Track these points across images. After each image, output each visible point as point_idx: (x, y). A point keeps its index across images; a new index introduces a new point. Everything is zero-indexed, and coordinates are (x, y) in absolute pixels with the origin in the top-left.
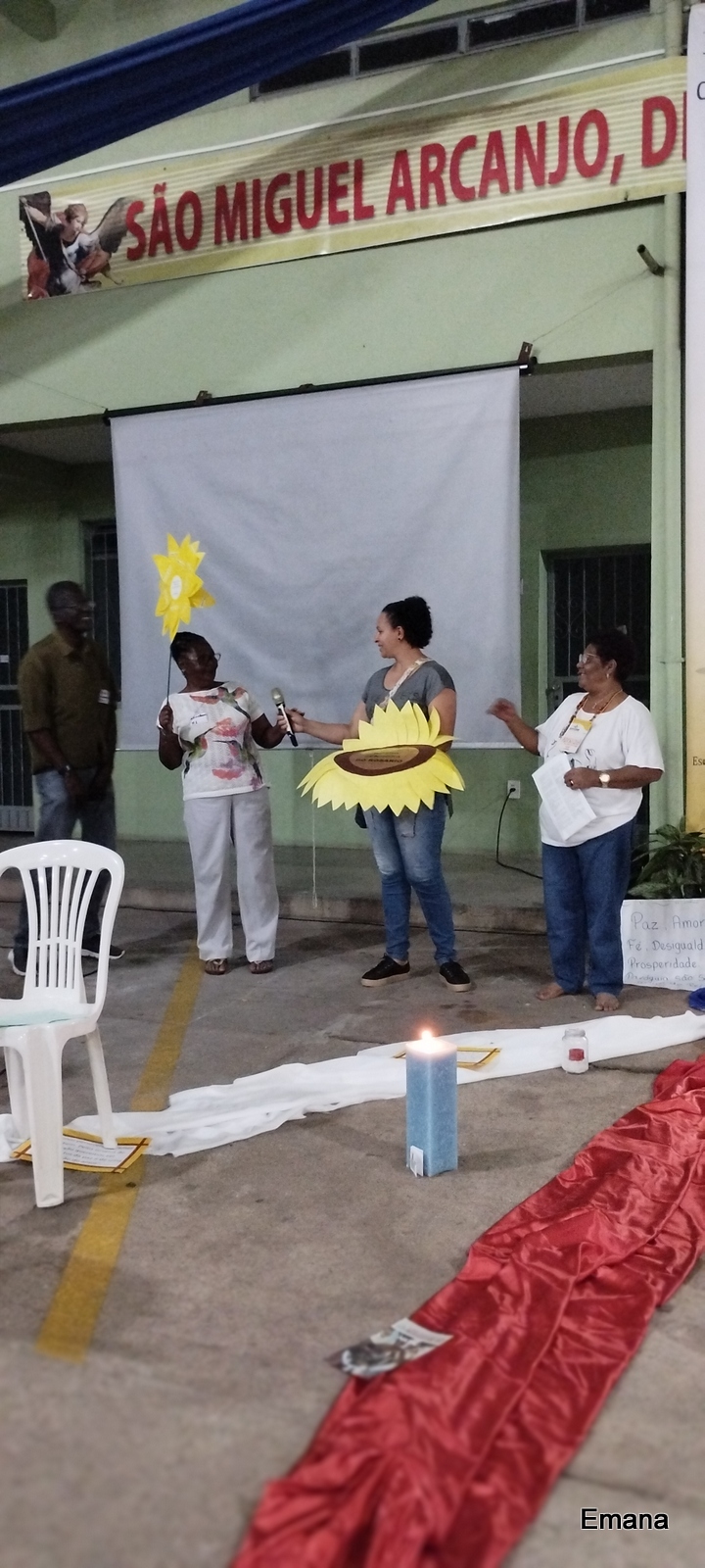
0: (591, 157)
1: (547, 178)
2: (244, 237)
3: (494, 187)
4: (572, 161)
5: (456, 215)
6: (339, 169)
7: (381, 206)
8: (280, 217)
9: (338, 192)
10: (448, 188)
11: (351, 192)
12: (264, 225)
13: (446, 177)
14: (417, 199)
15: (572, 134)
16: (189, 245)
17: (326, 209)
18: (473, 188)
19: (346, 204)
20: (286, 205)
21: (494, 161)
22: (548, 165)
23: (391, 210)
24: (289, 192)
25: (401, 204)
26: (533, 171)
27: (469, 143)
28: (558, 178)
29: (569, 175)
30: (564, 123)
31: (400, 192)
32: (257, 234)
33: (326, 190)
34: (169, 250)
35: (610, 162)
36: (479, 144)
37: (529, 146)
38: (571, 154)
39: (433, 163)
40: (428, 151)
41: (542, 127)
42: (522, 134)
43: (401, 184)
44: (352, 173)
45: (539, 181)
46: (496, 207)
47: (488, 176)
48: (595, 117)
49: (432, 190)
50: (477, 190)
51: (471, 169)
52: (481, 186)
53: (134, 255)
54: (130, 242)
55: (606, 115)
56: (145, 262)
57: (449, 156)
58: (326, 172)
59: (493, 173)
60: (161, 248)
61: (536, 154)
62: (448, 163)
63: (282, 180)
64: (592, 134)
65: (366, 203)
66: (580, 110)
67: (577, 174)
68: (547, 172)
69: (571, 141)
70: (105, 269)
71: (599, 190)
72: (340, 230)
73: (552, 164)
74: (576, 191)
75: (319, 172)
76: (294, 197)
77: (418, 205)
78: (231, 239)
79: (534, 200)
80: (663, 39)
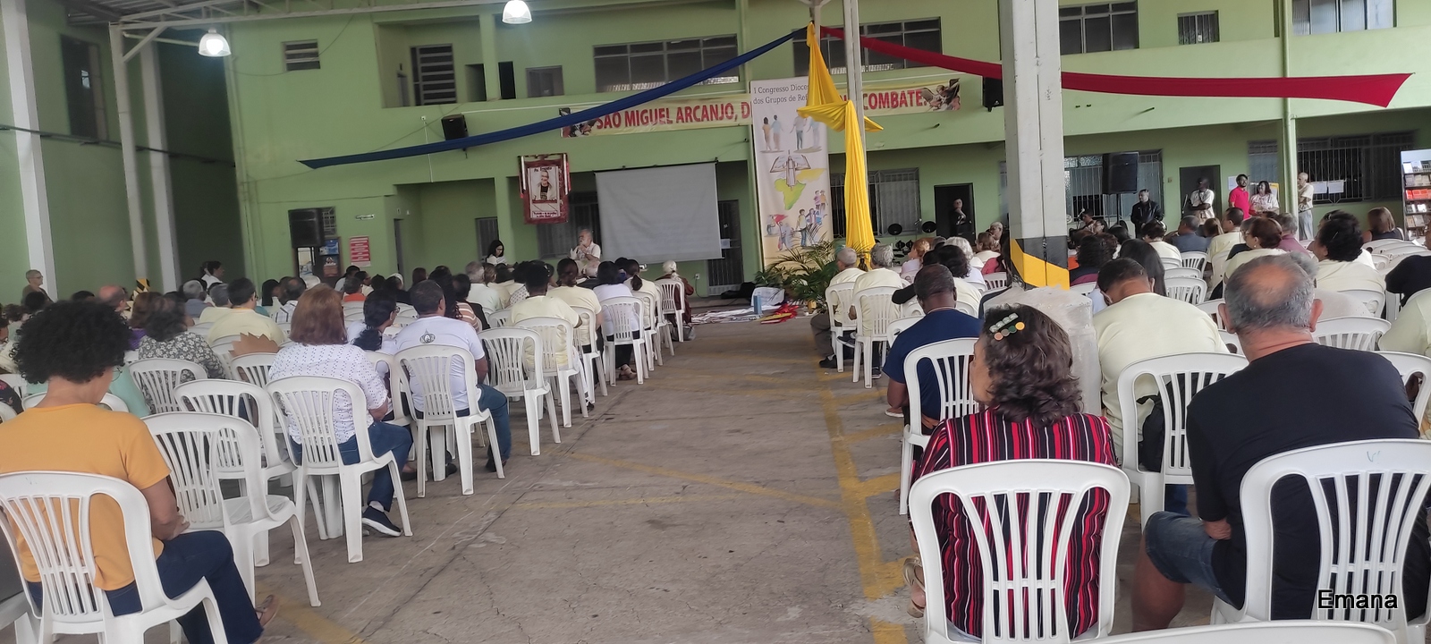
0: (729, 114)
1: (719, 118)
2: (635, 125)
4: (725, 115)
5: (695, 124)
6: (662, 110)
7: (674, 120)
8: (645, 121)
9: (662, 116)
10: (693, 118)
11: (666, 116)
12: (641, 123)
13: (692, 115)
14: (685, 120)
15: (724, 107)
16: (618, 126)
17: (659, 120)
19: (665, 119)
20: (647, 118)
21: (705, 112)
23: (677, 122)
24: (648, 114)
25: (680, 121)
26: (715, 116)
27: (698, 107)
28: (721, 119)
29: (724, 118)
30: (722, 105)
31: (680, 118)
32: (638, 125)
33: (658, 115)
34: (611, 127)
35: (734, 115)
36: (700, 108)
37: (714, 110)
38: (724, 113)
39: (688, 111)
40: (687, 108)
41: (717, 106)
42: (711, 106)
43: (680, 116)
45: (717, 119)
46: (705, 123)
47: (703, 116)
48: (729, 105)
49: (689, 118)
50: (701, 119)
51: (699, 114)
53: (599, 127)
54: (598, 124)
55: (732, 105)
56: (603, 130)
57: (693, 110)
58: (658, 110)
59: (705, 116)
60: (608, 126)
61: (715, 112)
62: (693, 112)
63: (645, 111)
64: (729, 110)
65: (670, 119)
66: (725, 102)
67: (726, 118)
69: (724, 109)
70: (590, 131)
71: (732, 122)
72: (663, 126)
73: (720, 115)
74: (726, 122)
75: (656, 110)
76: (650, 116)
77: (685, 122)
78: (630, 125)
79: (716, 123)
80: (745, 88)
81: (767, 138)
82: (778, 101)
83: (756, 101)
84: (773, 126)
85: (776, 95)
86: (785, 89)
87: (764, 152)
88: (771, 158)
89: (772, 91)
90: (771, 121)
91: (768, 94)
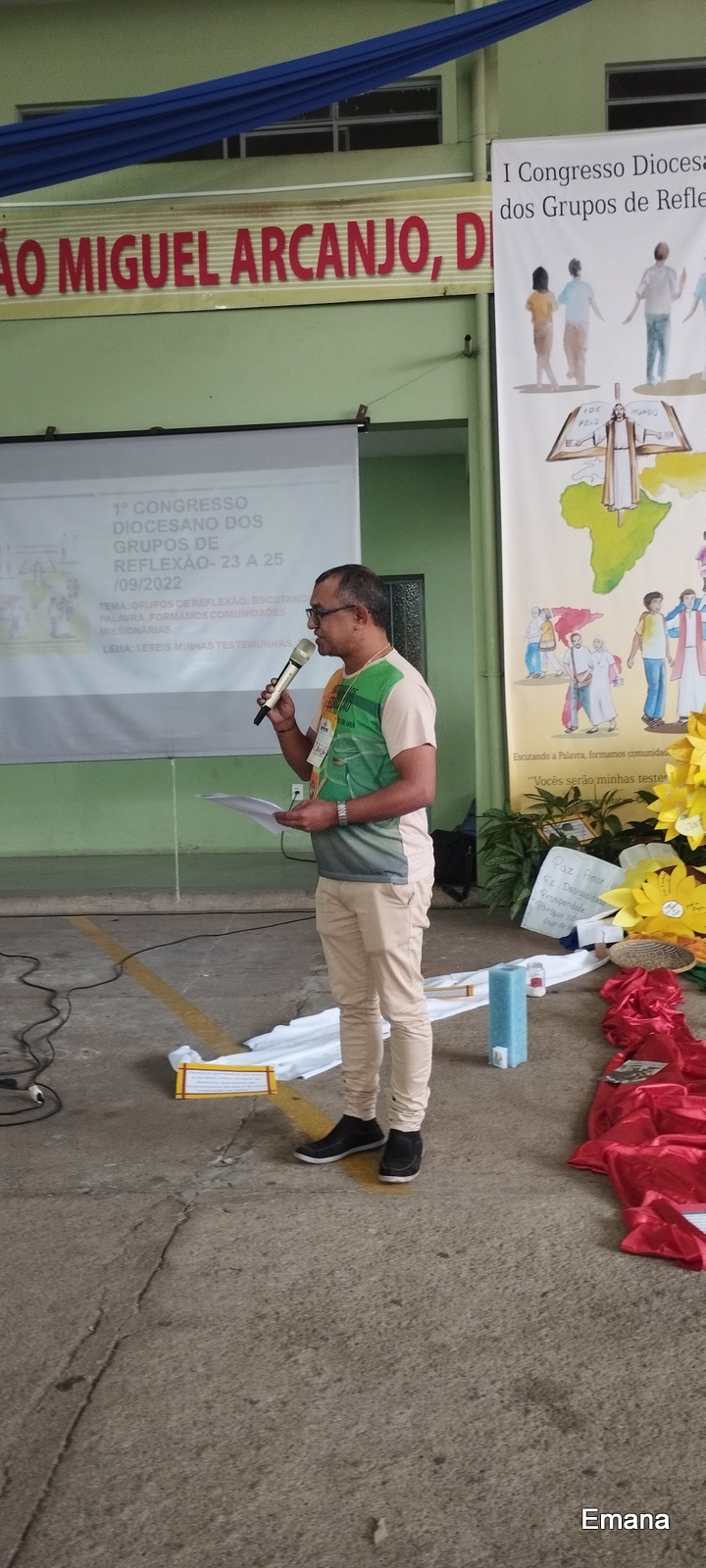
0: (414, 255)
1: (377, 269)
2: (90, 288)
3: (330, 271)
4: (398, 257)
5: (294, 289)
6: (183, 238)
7: (225, 275)
8: (126, 274)
9: (183, 259)
10: (288, 266)
11: (196, 260)
12: (110, 280)
13: (286, 257)
14: (260, 273)
15: (397, 235)
16: (33, 290)
17: (172, 271)
18: (311, 269)
19: (192, 270)
20: (132, 263)
21: (330, 248)
22: (377, 258)
23: (235, 280)
24: (135, 252)
25: (244, 276)
26: (364, 260)
27: (305, 230)
28: (386, 269)
29: (396, 268)
30: (390, 224)
31: (242, 265)
32: (103, 287)
33: (171, 255)
34: (11, 292)
35: (431, 261)
36: (315, 232)
37: (360, 240)
38: (397, 251)
39: (274, 244)
40: (269, 233)
41: (371, 225)
42: (353, 228)
43: (244, 258)
44: (197, 243)
45: (370, 270)
46: (331, 286)
47: (324, 261)
48: (415, 222)
49: (274, 267)
50: (315, 271)
51: (309, 253)
52: (318, 270)
55: (426, 222)
57: (288, 239)
58: (171, 239)
59: (329, 259)
60: (2, 290)
61: (366, 247)
62: (288, 245)
63: (127, 241)
64: (414, 237)
65: (211, 271)
66: (402, 215)
67: (403, 268)
68: (377, 263)
69: (397, 240)
71: (420, 283)
72: (186, 292)
73: (381, 257)
75: (163, 238)
76: (140, 257)
77: (261, 279)
78: (76, 288)
79: (367, 285)
80: (471, 165)
81: (541, 341)
82: (586, 209)
83: (510, 210)
84: (564, 297)
85: (581, 190)
86: (612, 171)
87: (528, 389)
88: (552, 409)
89: (566, 174)
90: (558, 279)
91: (553, 187)
